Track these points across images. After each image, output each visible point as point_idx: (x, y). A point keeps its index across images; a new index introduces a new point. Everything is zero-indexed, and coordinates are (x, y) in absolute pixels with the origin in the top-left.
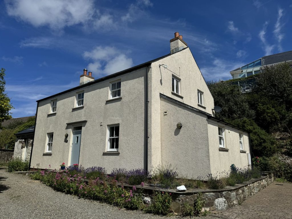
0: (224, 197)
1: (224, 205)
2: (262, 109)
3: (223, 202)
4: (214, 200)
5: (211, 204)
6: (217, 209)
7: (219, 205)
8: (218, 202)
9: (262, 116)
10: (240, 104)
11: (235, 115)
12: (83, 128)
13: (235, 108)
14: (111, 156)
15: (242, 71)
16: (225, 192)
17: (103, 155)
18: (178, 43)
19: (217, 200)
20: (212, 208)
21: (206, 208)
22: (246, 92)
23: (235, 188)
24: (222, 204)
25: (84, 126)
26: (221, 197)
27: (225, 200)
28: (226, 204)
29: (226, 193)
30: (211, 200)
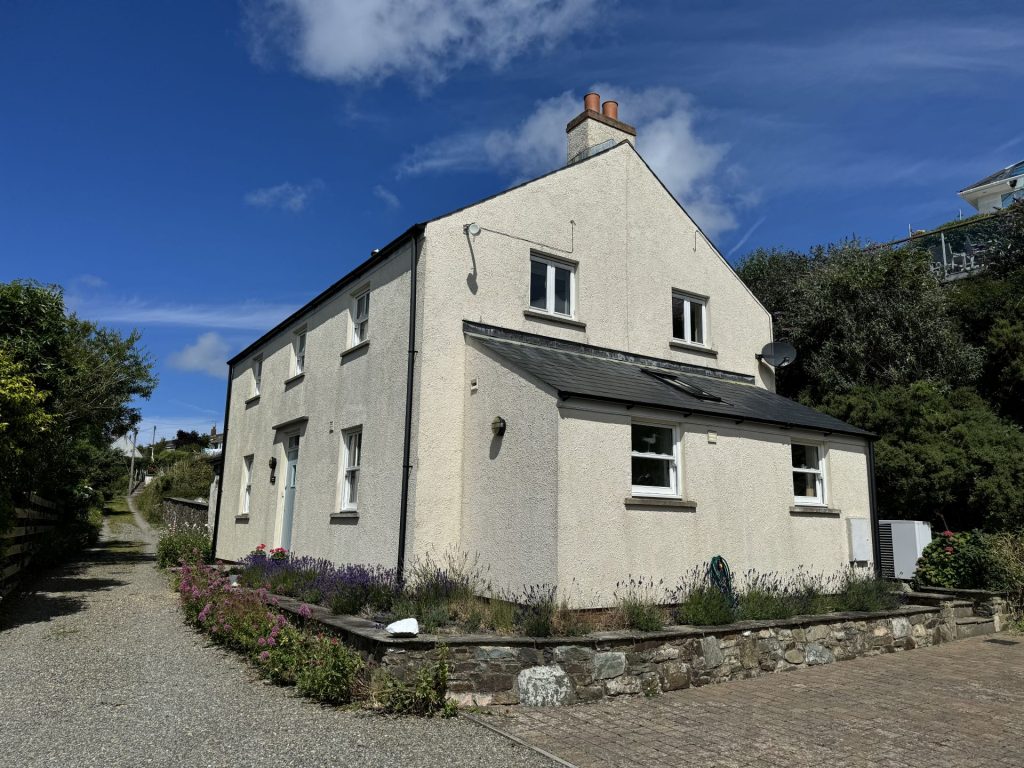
0: (560, 663)
1: (557, 692)
2: (1004, 338)
3: (552, 679)
4: (517, 670)
5: (499, 682)
6: (523, 701)
7: (531, 690)
8: (530, 678)
9: (1006, 369)
10: (915, 326)
11: (893, 370)
12: (301, 439)
13: (893, 341)
14: (343, 527)
15: (1013, 184)
16: (564, 647)
17: (331, 523)
18: (585, 134)
19: (527, 672)
20: (503, 697)
21: (478, 696)
22: (967, 274)
23: (615, 637)
24: (548, 686)
25: (303, 435)
26: (548, 663)
27: (562, 673)
28: (564, 689)
29: (567, 652)
30: (500, 670)
